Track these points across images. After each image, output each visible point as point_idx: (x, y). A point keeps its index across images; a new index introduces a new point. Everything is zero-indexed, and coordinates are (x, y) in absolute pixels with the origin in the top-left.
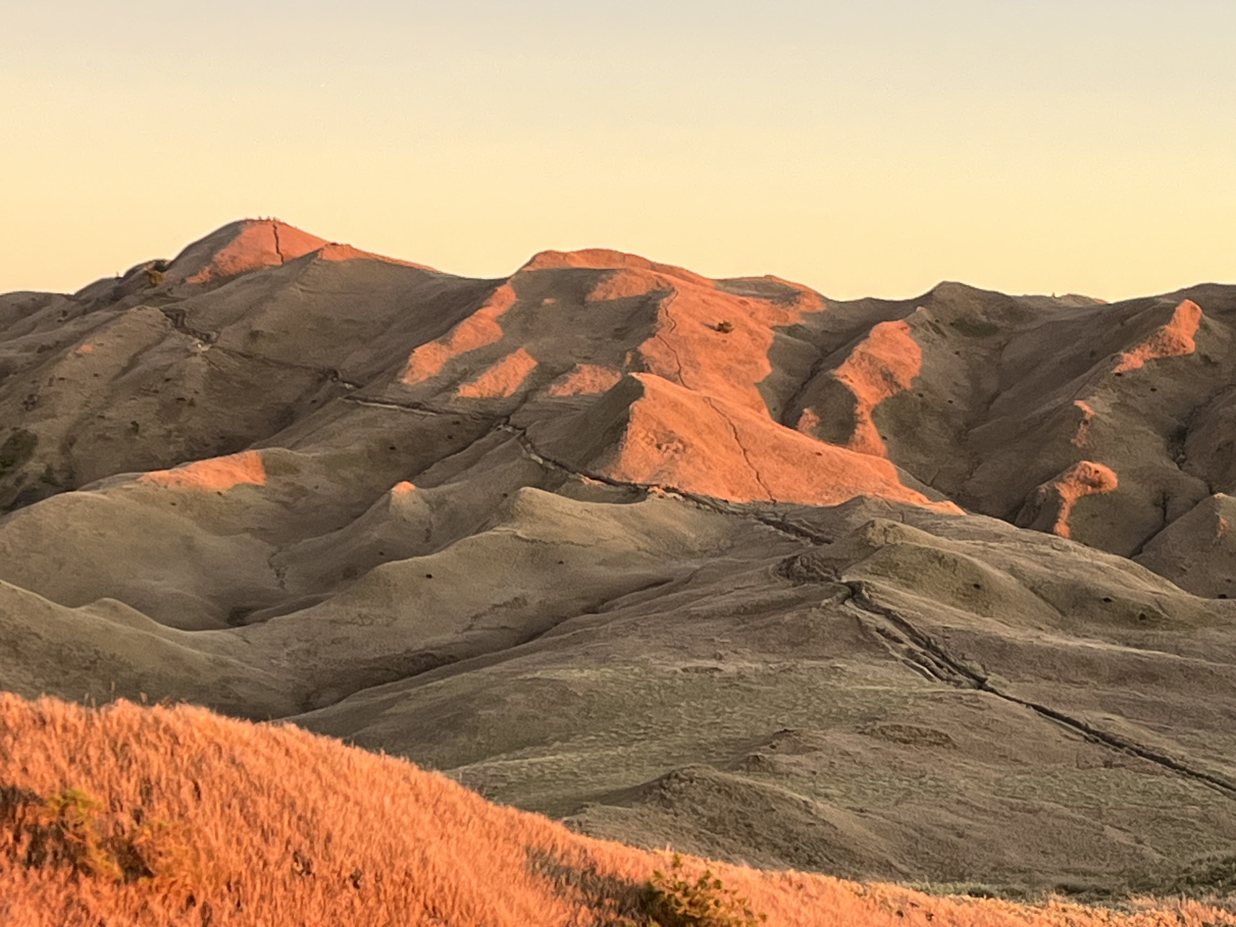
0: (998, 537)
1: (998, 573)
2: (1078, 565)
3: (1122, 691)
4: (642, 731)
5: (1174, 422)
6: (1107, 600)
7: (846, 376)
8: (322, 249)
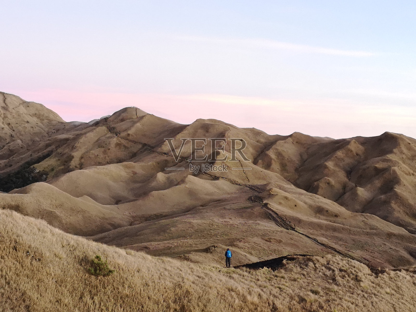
0: (302, 194)
1: (301, 203)
2: (321, 202)
3: (328, 233)
4: (209, 235)
5: (349, 169)
6: (327, 211)
7: (270, 153)
8: (146, 115)
